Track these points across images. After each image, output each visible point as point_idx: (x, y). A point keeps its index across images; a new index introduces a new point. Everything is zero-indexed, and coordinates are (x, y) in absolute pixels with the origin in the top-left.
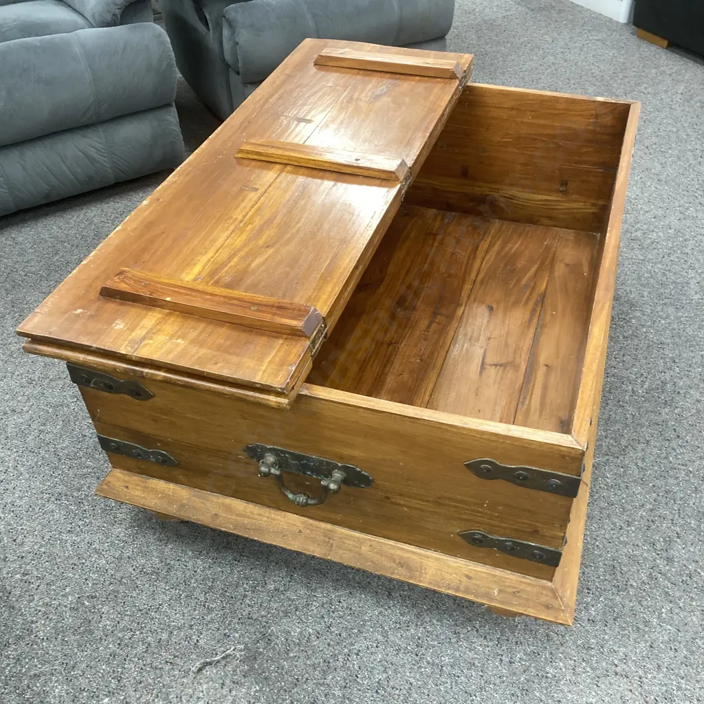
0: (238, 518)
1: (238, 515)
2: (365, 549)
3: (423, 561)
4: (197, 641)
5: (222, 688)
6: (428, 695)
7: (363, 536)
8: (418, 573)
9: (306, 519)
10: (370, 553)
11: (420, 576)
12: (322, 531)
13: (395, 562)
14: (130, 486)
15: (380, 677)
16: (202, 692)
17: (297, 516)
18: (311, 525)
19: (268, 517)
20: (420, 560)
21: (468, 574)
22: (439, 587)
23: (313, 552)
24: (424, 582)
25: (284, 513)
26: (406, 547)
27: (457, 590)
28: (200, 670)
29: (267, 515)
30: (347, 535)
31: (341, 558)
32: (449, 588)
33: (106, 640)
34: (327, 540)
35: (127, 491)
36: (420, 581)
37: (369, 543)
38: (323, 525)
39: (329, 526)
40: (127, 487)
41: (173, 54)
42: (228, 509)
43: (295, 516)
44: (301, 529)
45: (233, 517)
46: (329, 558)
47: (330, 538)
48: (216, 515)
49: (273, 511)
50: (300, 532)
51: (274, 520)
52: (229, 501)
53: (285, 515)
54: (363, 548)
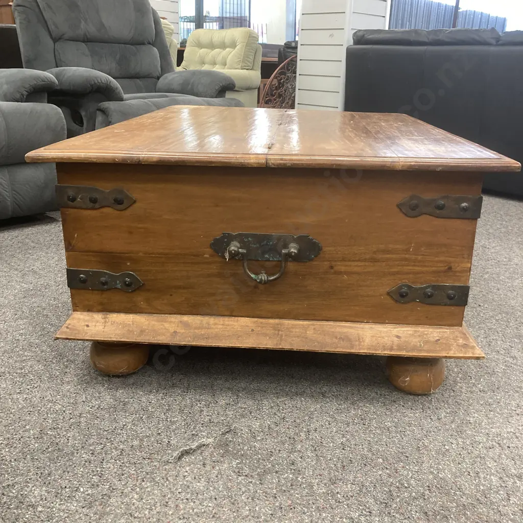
0: (196, 331)
1: (196, 328)
2: (310, 333)
3: (359, 332)
4: (169, 442)
5: (205, 467)
6: (387, 445)
7: (306, 323)
8: (357, 343)
9: (256, 319)
10: (315, 335)
11: (359, 345)
12: (271, 326)
13: (336, 338)
14: (90, 324)
15: (342, 440)
16: (187, 472)
17: (248, 319)
18: (261, 323)
19: (223, 325)
20: (357, 332)
21: (397, 334)
22: (376, 350)
23: (266, 345)
24: (364, 349)
25: (236, 318)
26: (343, 324)
27: (391, 349)
28: (180, 458)
29: (222, 323)
30: (293, 325)
31: (291, 344)
32: (384, 350)
33: (77, 453)
34: (277, 332)
35: (88, 328)
36: (360, 349)
37: (313, 327)
38: (271, 321)
39: (277, 321)
40: (88, 326)
41: (65, 121)
42: (186, 325)
43: (247, 318)
44: (253, 328)
45: (192, 331)
46: (280, 347)
47: (279, 331)
48: (175, 332)
49: (226, 319)
50: (253, 330)
51: (228, 325)
52: (186, 318)
53: (237, 319)
54: (308, 332)
